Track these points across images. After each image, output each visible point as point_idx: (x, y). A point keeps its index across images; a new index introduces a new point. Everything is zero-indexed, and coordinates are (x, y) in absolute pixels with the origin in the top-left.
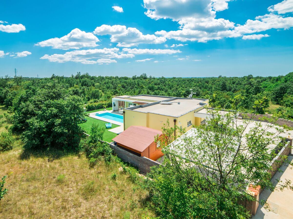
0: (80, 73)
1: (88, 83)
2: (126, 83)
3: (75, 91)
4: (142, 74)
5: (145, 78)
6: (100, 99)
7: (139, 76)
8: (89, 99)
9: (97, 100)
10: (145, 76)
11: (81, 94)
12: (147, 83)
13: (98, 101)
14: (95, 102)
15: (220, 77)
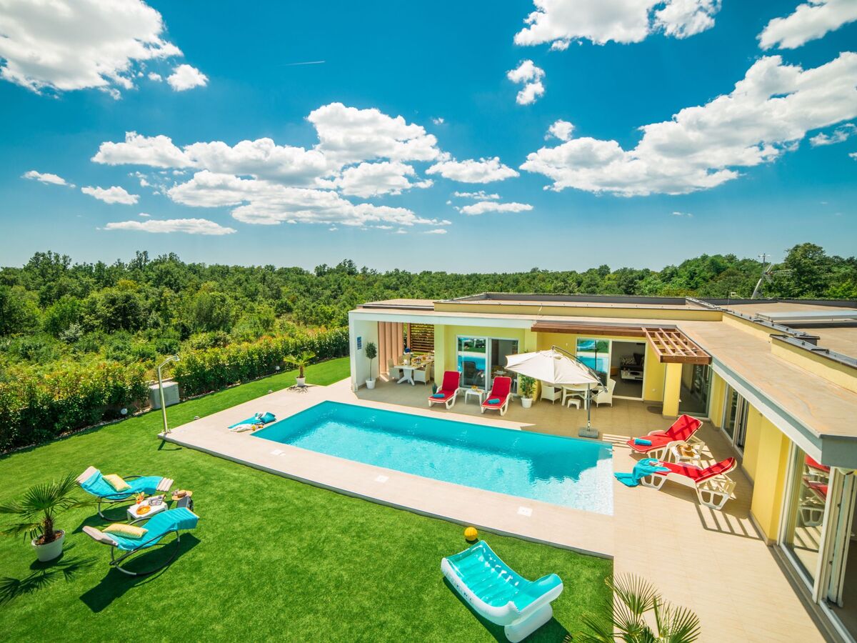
0: (145, 253)
1: (176, 280)
2: (305, 283)
3: (119, 304)
4: (342, 261)
5: (351, 273)
6: (235, 331)
7: (334, 267)
8: (185, 334)
9: (221, 333)
10: (349, 266)
11: (150, 312)
12: (362, 285)
13: (228, 337)
14: (216, 342)
15: (534, 270)
